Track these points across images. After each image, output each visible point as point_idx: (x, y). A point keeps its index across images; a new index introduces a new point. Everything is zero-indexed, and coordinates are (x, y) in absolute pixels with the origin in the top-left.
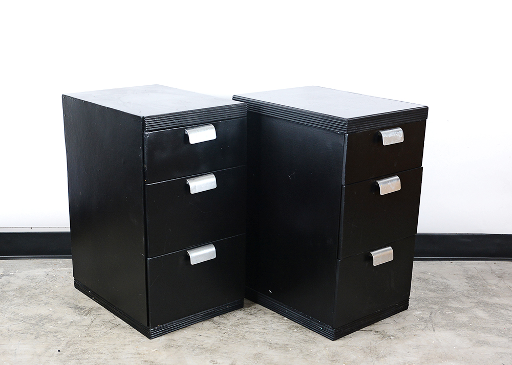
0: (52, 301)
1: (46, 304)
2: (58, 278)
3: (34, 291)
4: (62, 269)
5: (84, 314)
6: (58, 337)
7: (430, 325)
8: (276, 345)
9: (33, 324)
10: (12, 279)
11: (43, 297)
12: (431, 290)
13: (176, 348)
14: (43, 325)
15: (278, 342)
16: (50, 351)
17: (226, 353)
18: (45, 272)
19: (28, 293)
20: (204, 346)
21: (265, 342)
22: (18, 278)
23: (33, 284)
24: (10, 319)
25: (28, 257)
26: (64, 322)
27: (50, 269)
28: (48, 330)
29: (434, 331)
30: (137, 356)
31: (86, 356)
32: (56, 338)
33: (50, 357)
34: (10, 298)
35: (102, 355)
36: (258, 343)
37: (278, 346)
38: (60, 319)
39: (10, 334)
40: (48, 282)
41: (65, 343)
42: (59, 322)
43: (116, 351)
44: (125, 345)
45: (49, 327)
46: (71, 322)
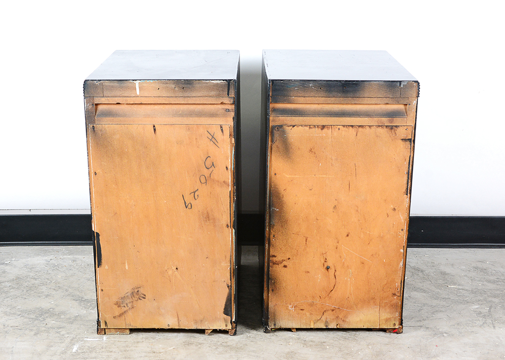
0: (54, 292)
1: (47, 296)
2: (60, 267)
3: (33, 281)
4: (65, 256)
5: (91, 308)
6: (62, 333)
7: (489, 321)
8: (311, 343)
9: (32, 318)
10: (7, 268)
11: (44, 289)
12: (489, 281)
13: (197, 346)
14: (44, 319)
15: (314, 340)
16: (52, 349)
17: (253, 351)
18: (46, 260)
19: (26, 284)
20: (228, 344)
21: (299, 339)
22: (15, 267)
23: (32, 274)
24: (5, 313)
25: (26, 244)
26: (68, 316)
27: (52, 257)
28: (49, 325)
29: (494, 327)
30: (151, 355)
31: (93, 355)
32: (59, 335)
33: (52, 356)
34: (6, 289)
35: (112, 354)
36: (291, 340)
37: (314, 344)
38: (63, 313)
39: (6, 330)
40: (50, 272)
41: (69, 340)
42: (63, 317)
43: (128, 349)
44: (138, 342)
45: (51, 322)
46: (77, 317)
